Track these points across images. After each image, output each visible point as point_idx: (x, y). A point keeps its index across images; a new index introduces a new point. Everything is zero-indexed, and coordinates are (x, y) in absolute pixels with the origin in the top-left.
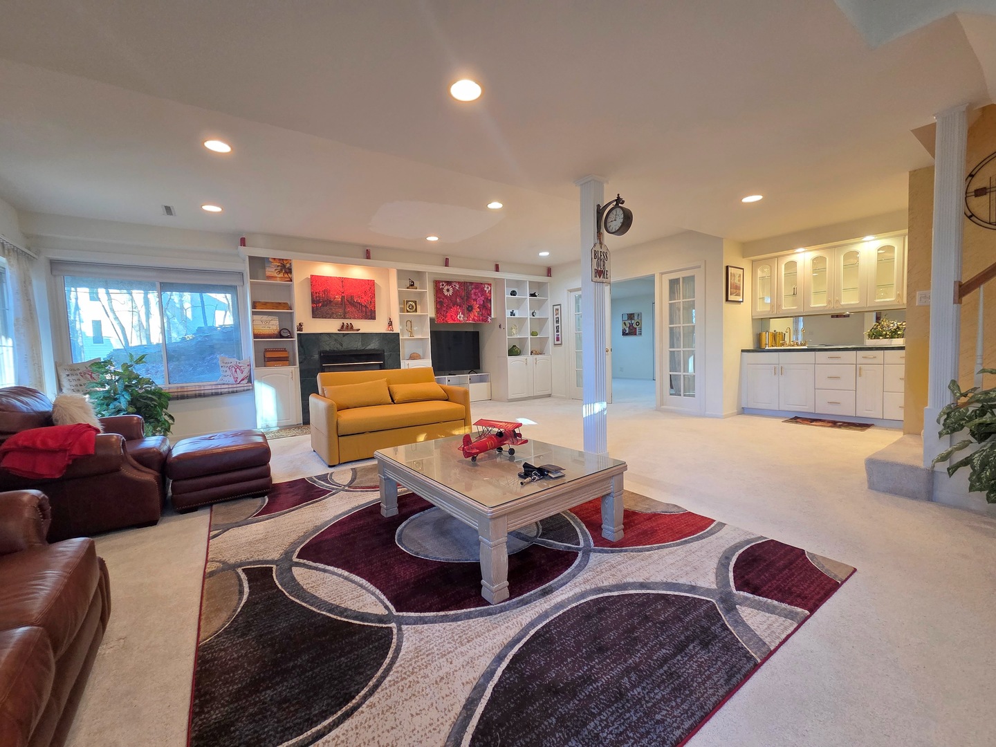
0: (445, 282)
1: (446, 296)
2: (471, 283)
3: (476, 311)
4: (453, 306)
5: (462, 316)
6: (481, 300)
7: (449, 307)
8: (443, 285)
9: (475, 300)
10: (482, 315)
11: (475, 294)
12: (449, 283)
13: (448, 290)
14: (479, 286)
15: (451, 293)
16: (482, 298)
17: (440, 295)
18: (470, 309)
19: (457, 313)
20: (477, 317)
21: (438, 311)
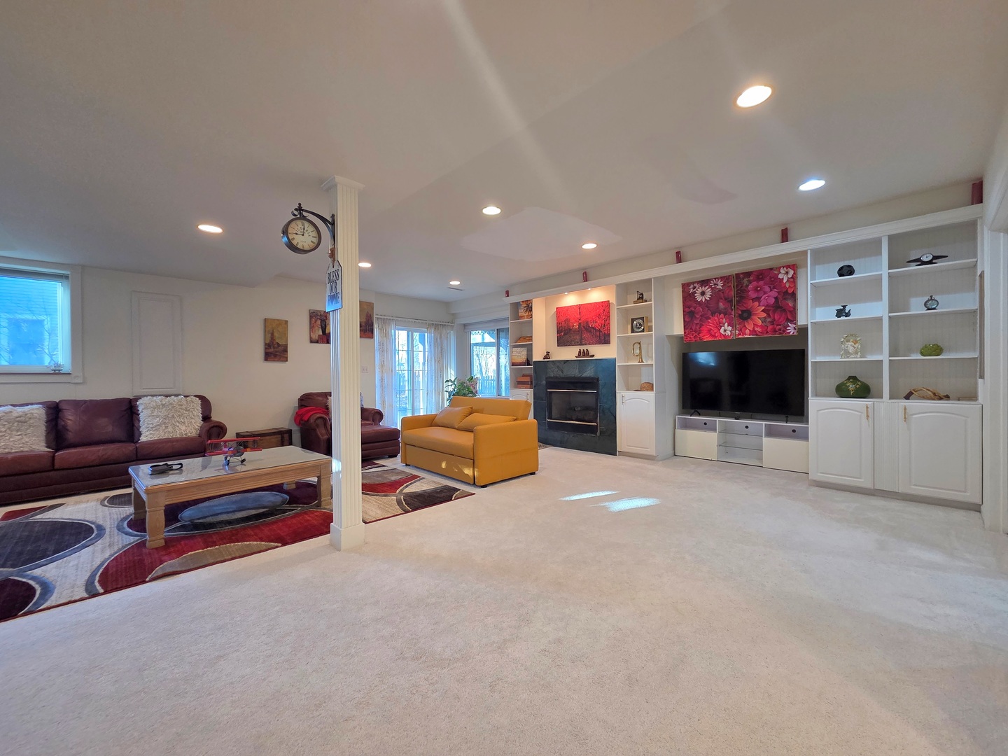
0: (698, 282)
1: (700, 303)
2: (748, 274)
3: (759, 317)
4: (713, 314)
5: (730, 328)
6: (770, 297)
7: (705, 318)
8: (694, 288)
9: (758, 299)
10: (772, 323)
11: (756, 290)
12: (704, 283)
13: (703, 294)
14: (764, 276)
15: (707, 297)
16: (774, 293)
17: (689, 303)
18: (746, 315)
19: (719, 325)
20: (761, 327)
21: (687, 325)
